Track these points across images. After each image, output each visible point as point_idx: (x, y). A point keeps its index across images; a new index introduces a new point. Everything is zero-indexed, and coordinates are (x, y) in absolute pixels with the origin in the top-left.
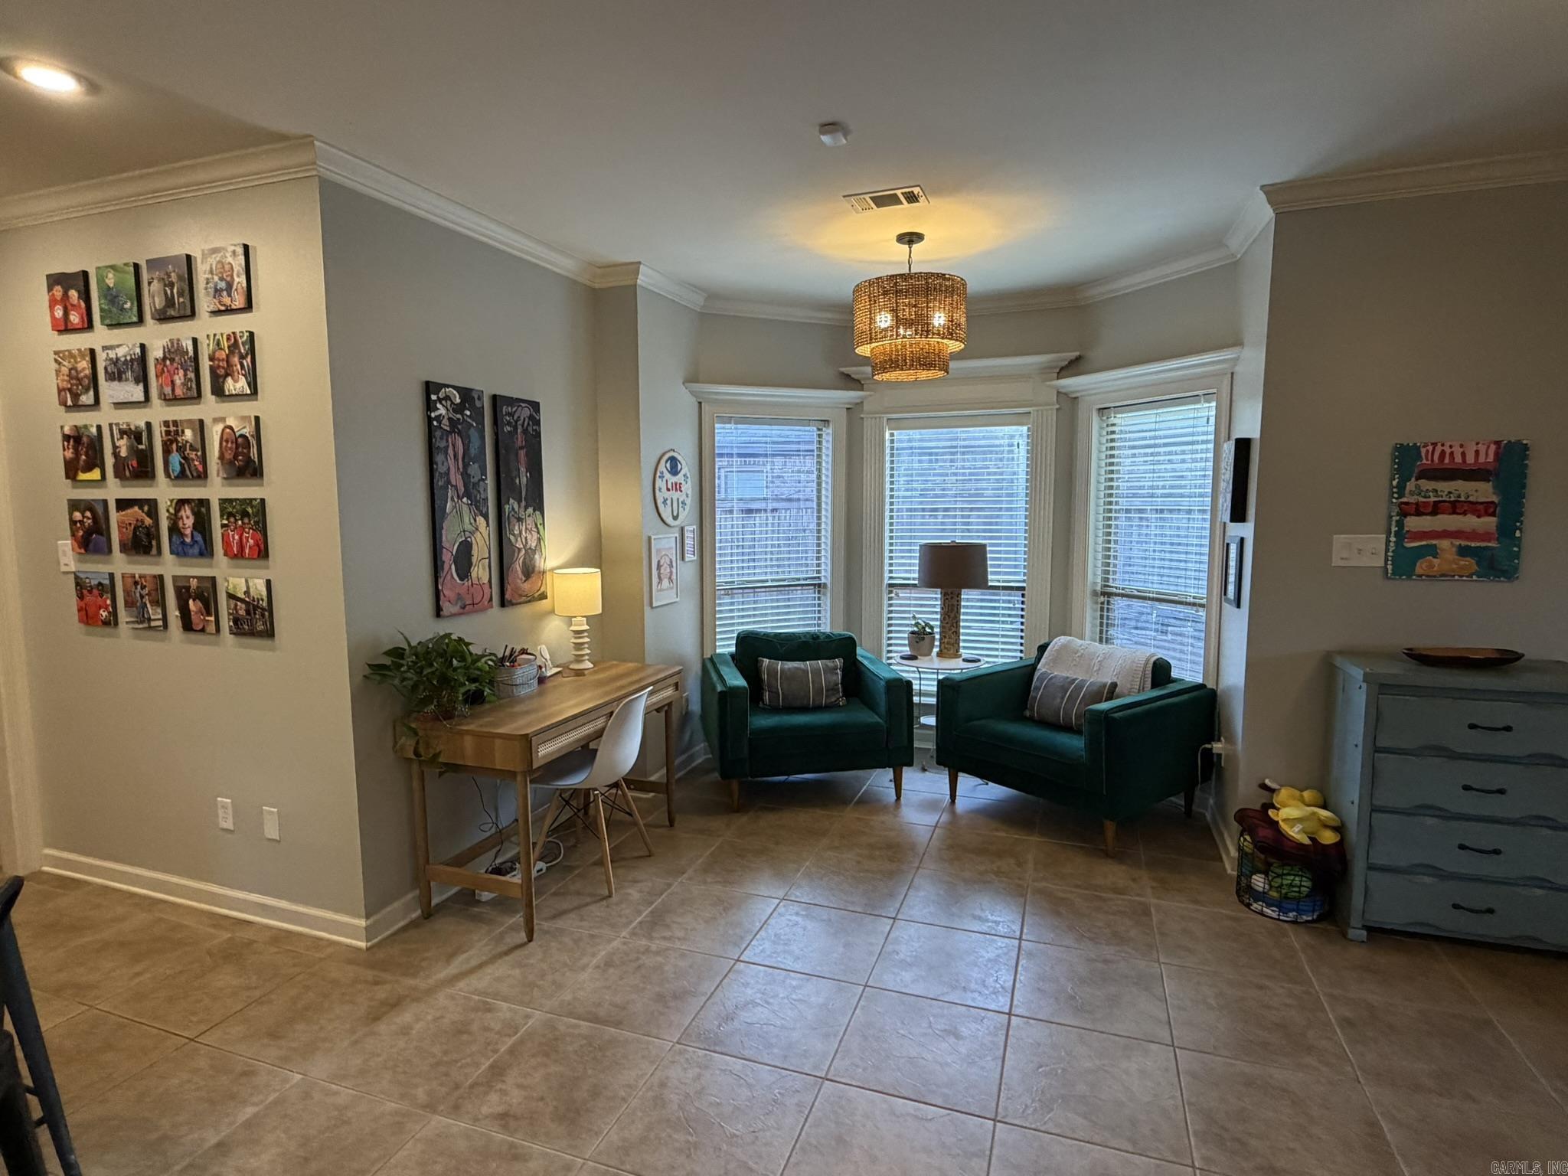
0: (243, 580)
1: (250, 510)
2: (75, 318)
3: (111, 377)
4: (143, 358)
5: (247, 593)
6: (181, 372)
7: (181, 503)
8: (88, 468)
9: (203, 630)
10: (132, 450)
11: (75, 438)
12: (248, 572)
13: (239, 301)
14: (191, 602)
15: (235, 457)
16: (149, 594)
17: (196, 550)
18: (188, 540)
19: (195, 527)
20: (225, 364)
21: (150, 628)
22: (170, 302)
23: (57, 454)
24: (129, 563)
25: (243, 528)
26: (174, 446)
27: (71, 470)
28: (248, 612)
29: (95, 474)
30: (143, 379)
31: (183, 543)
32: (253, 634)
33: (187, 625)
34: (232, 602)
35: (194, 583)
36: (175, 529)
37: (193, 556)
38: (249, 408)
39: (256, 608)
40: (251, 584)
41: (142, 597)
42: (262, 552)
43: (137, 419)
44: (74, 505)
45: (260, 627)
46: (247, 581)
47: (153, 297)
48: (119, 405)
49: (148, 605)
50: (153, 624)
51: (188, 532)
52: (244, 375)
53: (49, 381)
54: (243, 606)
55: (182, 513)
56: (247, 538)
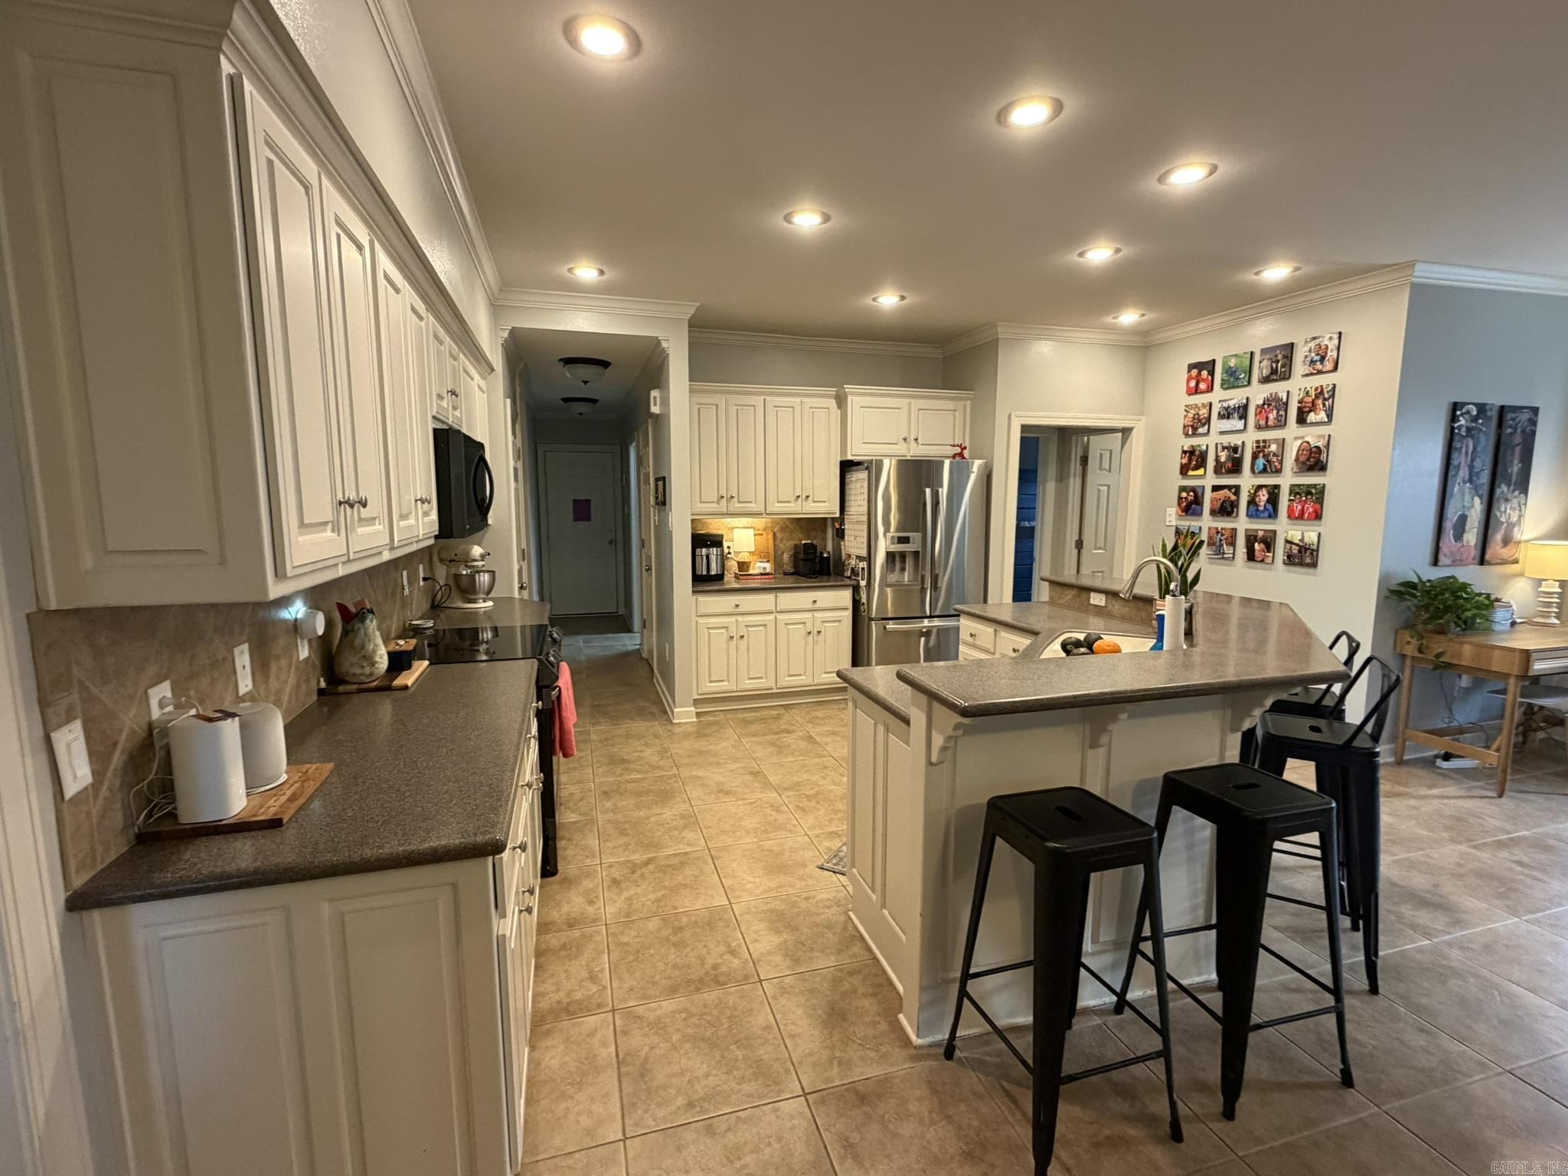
0: (1300, 533)
1: (1313, 491)
2: (1203, 386)
3: (1221, 417)
4: (1245, 407)
5: (1302, 540)
6: (1275, 412)
7: (1260, 487)
8: (1197, 468)
9: (1262, 561)
10: (1229, 457)
11: (1191, 453)
12: (1304, 528)
13: (1329, 366)
14: (1256, 545)
15: (1308, 460)
16: (1226, 539)
17: (1266, 514)
18: (1261, 508)
19: (1268, 501)
20: (1310, 405)
21: (1223, 558)
22: (1274, 371)
23: (1177, 460)
24: (1214, 521)
25: (1305, 502)
26: (1261, 454)
27: (1184, 470)
28: (1300, 552)
29: (1201, 472)
30: (1243, 416)
31: (1257, 510)
32: (1301, 564)
33: (1251, 556)
34: (1288, 546)
35: (1261, 533)
36: (1252, 502)
37: (1264, 518)
38: (1324, 430)
39: (1306, 549)
40: (1305, 534)
41: (1221, 540)
42: (1318, 516)
43: (1235, 440)
44: (1183, 489)
45: (1308, 560)
46: (1303, 534)
47: (1261, 368)
48: (1222, 433)
49: (1225, 545)
50: (1225, 556)
51: (1262, 504)
52: (1326, 411)
53: (1179, 420)
54: (1297, 548)
55: (1260, 493)
56: (1308, 508)
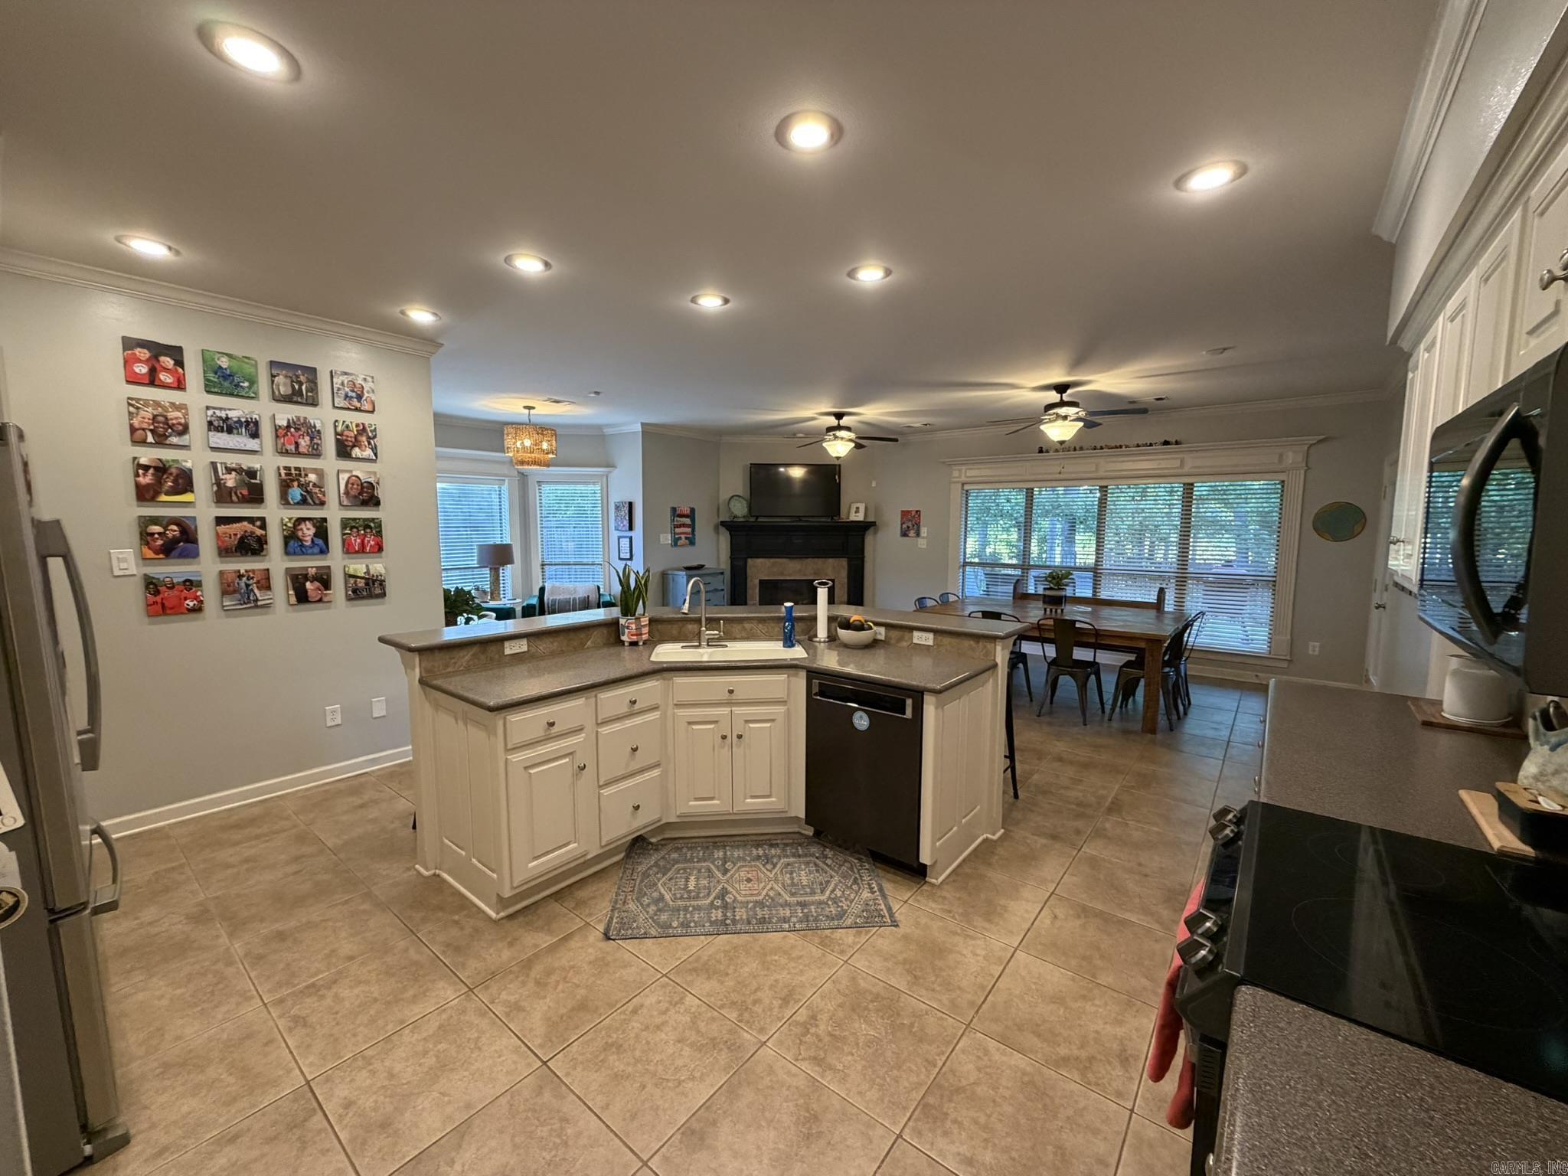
0: (364, 566)
1: (372, 525)
2: (162, 377)
3: (215, 428)
4: (256, 424)
5: (368, 572)
6: (307, 438)
7: (298, 520)
8: (176, 492)
9: (320, 600)
10: (241, 483)
11: (155, 470)
12: (367, 561)
13: (367, 407)
14: (307, 584)
15: (360, 494)
16: (258, 582)
17: (316, 550)
18: (308, 544)
19: (315, 535)
20: (353, 440)
21: (257, 607)
22: (298, 393)
24: (222, 563)
25: (365, 536)
26: (296, 484)
27: (147, 493)
28: (367, 584)
29: (186, 497)
30: (256, 435)
31: (302, 546)
32: (371, 596)
33: (302, 597)
34: (352, 581)
35: (312, 571)
36: (290, 537)
37: (313, 554)
39: (374, 581)
40: (370, 567)
41: (247, 586)
42: (381, 548)
43: (247, 462)
44: (149, 520)
45: (378, 591)
46: (367, 566)
47: (278, 386)
48: (219, 449)
49: (254, 591)
50: (259, 603)
51: (309, 538)
52: (372, 449)
54: (363, 581)
55: (302, 526)
56: (369, 541)
